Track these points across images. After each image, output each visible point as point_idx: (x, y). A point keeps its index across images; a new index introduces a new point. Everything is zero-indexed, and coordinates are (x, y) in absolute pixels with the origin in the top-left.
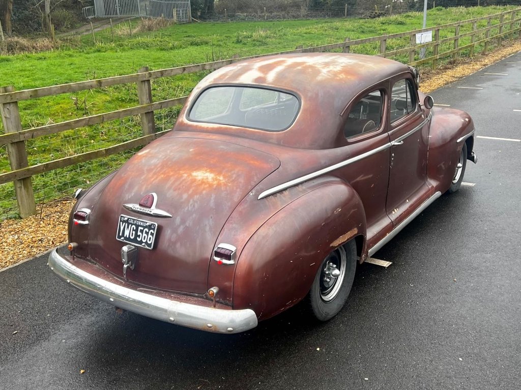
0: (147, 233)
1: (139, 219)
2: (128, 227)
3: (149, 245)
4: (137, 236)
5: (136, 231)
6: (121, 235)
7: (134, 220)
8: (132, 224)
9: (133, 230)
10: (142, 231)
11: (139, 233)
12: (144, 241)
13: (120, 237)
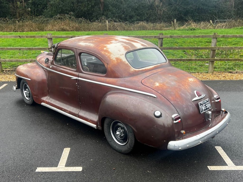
0: (208, 104)
1: (205, 100)
2: (203, 106)
3: (210, 107)
4: (206, 107)
5: (205, 105)
6: (202, 110)
7: (203, 102)
8: (203, 104)
9: (205, 106)
10: (207, 104)
11: (206, 105)
12: (209, 107)
13: (202, 112)
